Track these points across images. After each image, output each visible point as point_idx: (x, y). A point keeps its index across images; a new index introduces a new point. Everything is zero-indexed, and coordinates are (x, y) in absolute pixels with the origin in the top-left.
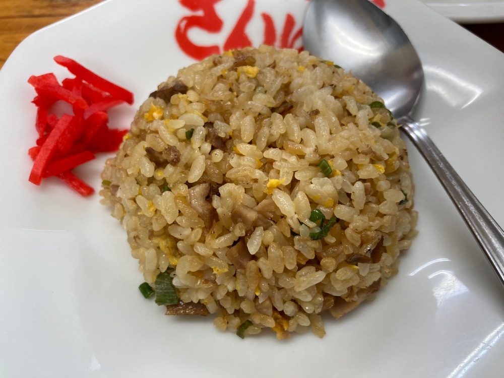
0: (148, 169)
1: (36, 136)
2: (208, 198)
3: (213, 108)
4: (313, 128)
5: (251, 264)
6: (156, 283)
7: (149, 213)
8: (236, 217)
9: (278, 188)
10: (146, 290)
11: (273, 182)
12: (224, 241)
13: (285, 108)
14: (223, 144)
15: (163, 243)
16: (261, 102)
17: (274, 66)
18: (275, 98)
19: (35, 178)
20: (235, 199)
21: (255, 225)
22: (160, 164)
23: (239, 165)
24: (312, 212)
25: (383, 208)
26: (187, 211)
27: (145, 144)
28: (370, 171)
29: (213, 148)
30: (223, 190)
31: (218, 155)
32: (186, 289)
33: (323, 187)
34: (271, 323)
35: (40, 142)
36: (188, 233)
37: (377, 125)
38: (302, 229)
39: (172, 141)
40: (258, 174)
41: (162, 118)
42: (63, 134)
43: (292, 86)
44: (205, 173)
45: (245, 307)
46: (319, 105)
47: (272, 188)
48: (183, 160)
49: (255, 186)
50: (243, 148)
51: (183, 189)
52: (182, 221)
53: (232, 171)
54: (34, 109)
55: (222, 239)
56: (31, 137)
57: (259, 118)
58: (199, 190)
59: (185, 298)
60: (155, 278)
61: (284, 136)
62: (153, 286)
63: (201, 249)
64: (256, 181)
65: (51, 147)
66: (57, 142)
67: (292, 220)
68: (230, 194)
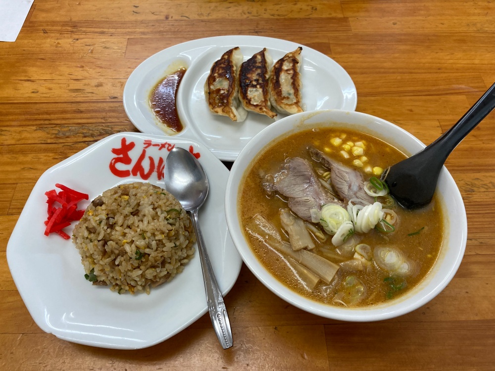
0: (86, 234)
1: (47, 216)
2: (104, 246)
3: (110, 213)
4: (142, 221)
5: (117, 268)
6: (90, 274)
7: (85, 250)
8: (112, 252)
9: (127, 243)
10: (87, 276)
11: (125, 241)
12: (108, 260)
13: (135, 213)
14: (112, 227)
15: (90, 260)
16: (128, 210)
17: (136, 195)
18: (133, 209)
19: (47, 234)
20: (113, 246)
21: (118, 255)
22: (90, 232)
23: (115, 234)
24: (137, 251)
25: (164, 249)
26: (97, 250)
27: (86, 225)
28: (160, 237)
29: (108, 228)
30: (109, 243)
31: (109, 230)
32: (99, 276)
33: (141, 243)
34: (127, 288)
35: (49, 218)
36: (97, 257)
37: (167, 220)
38: (132, 257)
39: (94, 224)
40: (121, 238)
41: (93, 215)
42: (58, 216)
43: (141, 203)
44: (104, 237)
45: (118, 282)
46: (147, 212)
47: (124, 243)
48: (97, 232)
49: (119, 242)
50: (118, 228)
51: (96, 242)
52: (96, 253)
53: (113, 236)
54: (47, 204)
55: (108, 259)
56: (45, 216)
57: (126, 216)
58: (101, 243)
59: (99, 279)
60: (89, 272)
61: (133, 224)
62: (88, 275)
63: (101, 262)
64: (120, 240)
65: (53, 221)
66: (56, 219)
67: (129, 253)
68: (111, 244)
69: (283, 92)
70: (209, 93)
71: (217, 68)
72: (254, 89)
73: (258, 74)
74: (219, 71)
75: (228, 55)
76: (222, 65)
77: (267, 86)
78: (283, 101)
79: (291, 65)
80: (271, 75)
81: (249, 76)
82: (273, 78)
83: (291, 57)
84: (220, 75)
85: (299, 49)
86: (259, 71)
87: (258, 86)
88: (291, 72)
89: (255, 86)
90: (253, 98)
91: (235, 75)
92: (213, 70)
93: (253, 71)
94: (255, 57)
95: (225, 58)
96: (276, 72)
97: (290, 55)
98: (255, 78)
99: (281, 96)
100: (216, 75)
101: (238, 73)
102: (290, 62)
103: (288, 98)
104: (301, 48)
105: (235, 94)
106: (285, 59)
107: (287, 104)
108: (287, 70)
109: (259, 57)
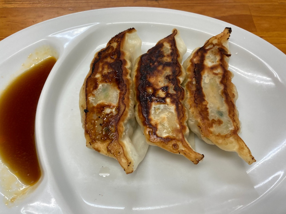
69: (209, 110)
70: (86, 111)
71: (101, 64)
72: (162, 106)
73: (167, 77)
74: (103, 69)
75: (117, 42)
76: (109, 60)
77: (183, 99)
78: (212, 130)
79: (218, 58)
80: (187, 77)
81: (152, 80)
82: (191, 82)
83: (216, 44)
84: (105, 78)
85: (227, 31)
86: (168, 71)
87: (168, 100)
88: (219, 71)
89: (162, 101)
90: (160, 123)
91: (128, 77)
92: (94, 67)
93: (159, 71)
94: (160, 45)
95: (112, 47)
96: (195, 72)
97: (215, 42)
98: (162, 84)
99: (208, 119)
100: (98, 76)
101: (134, 74)
102: (215, 54)
103: (220, 122)
104: (230, 30)
105: (129, 115)
106: (207, 48)
107: (219, 135)
108: (213, 68)
109: (167, 46)
